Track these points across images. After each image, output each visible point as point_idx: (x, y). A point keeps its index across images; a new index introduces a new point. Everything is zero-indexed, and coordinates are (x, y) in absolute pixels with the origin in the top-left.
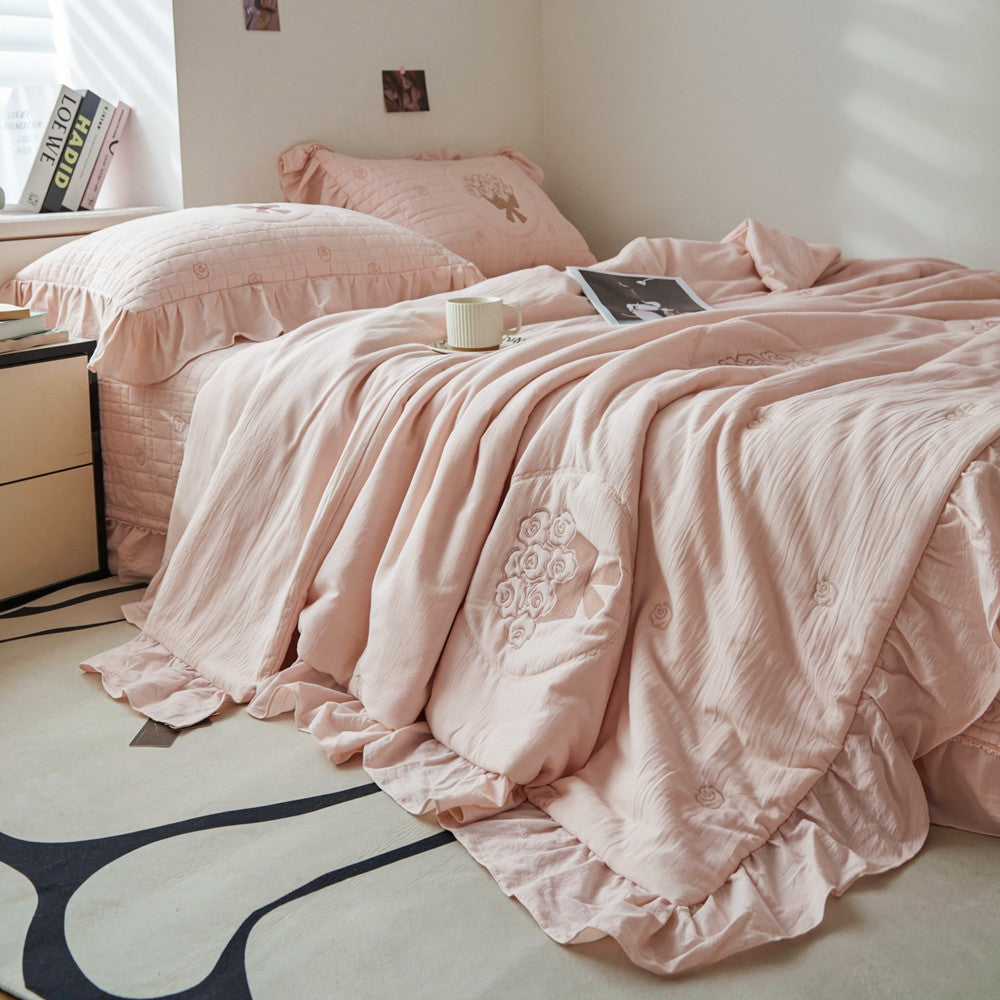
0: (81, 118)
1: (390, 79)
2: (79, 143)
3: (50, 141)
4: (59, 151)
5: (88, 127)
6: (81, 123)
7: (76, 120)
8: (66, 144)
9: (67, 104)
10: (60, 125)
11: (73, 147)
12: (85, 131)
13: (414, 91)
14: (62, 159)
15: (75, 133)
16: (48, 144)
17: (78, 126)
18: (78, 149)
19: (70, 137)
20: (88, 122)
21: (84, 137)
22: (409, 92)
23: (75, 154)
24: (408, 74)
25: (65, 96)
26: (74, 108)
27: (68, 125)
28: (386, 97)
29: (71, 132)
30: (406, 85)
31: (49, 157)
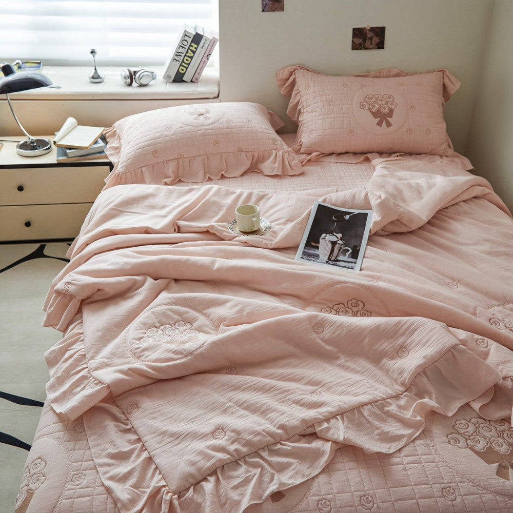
0: (192, 44)
1: (358, 33)
2: (192, 55)
3: (178, 54)
4: (182, 58)
5: (196, 48)
6: (192, 46)
7: (190, 45)
8: (185, 55)
9: (186, 38)
10: (183, 47)
11: (188, 56)
12: (195, 50)
13: (374, 38)
14: (183, 61)
15: (189, 51)
16: (176, 55)
17: (191, 48)
18: (191, 58)
19: (187, 52)
20: (196, 46)
21: (194, 52)
22: (371, 39)
23: (190, 59)
24: (372, 29)
25: (186, 35)
26: (190, 40)
27: (187, 47)
28: (353, 42)
29: (188, 50)
30: (369, 35)
31: (177, 60)
